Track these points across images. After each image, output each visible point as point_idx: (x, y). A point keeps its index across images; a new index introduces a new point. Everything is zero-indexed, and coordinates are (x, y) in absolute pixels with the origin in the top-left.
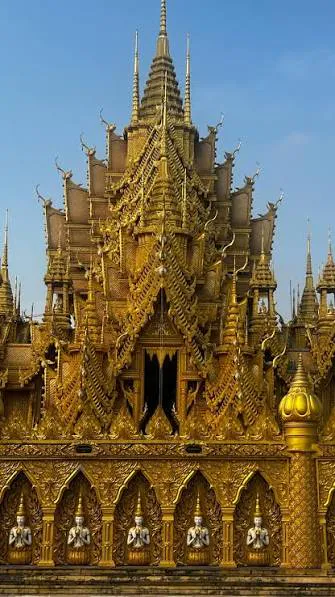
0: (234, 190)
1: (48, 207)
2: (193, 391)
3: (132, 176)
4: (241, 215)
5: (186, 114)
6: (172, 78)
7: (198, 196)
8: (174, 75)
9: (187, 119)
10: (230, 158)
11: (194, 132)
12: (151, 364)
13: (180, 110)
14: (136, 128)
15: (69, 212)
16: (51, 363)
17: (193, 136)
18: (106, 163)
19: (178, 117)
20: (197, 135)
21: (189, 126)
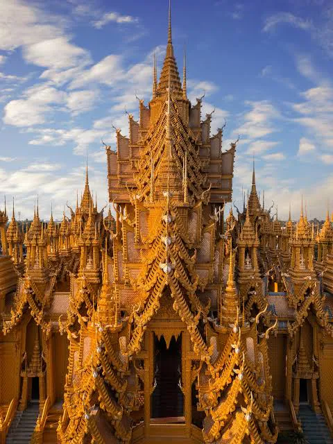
0: (212, 136)
1: (108, 150)
2: (197, 368)
3: (153, 133)
4: (215, 153)
5: (184, 92)
6: (175, 70)
7: (192, 143)
8: (176, 68)
9: (184, 95)
10: (209, 117)
11: (188, 103)
12: (159, 343)
13: (180, 90)
14: (155, 102)
15: (119, 152)
16: (75, 337)
17: (188, 105)
18: (139, 123)
19: (179, 94)
20: (190, 104)
21: (185, 99)
